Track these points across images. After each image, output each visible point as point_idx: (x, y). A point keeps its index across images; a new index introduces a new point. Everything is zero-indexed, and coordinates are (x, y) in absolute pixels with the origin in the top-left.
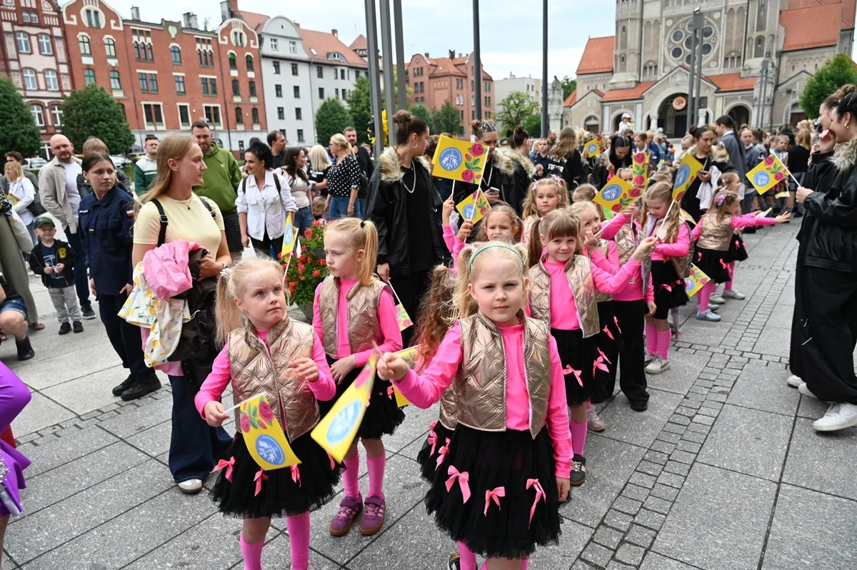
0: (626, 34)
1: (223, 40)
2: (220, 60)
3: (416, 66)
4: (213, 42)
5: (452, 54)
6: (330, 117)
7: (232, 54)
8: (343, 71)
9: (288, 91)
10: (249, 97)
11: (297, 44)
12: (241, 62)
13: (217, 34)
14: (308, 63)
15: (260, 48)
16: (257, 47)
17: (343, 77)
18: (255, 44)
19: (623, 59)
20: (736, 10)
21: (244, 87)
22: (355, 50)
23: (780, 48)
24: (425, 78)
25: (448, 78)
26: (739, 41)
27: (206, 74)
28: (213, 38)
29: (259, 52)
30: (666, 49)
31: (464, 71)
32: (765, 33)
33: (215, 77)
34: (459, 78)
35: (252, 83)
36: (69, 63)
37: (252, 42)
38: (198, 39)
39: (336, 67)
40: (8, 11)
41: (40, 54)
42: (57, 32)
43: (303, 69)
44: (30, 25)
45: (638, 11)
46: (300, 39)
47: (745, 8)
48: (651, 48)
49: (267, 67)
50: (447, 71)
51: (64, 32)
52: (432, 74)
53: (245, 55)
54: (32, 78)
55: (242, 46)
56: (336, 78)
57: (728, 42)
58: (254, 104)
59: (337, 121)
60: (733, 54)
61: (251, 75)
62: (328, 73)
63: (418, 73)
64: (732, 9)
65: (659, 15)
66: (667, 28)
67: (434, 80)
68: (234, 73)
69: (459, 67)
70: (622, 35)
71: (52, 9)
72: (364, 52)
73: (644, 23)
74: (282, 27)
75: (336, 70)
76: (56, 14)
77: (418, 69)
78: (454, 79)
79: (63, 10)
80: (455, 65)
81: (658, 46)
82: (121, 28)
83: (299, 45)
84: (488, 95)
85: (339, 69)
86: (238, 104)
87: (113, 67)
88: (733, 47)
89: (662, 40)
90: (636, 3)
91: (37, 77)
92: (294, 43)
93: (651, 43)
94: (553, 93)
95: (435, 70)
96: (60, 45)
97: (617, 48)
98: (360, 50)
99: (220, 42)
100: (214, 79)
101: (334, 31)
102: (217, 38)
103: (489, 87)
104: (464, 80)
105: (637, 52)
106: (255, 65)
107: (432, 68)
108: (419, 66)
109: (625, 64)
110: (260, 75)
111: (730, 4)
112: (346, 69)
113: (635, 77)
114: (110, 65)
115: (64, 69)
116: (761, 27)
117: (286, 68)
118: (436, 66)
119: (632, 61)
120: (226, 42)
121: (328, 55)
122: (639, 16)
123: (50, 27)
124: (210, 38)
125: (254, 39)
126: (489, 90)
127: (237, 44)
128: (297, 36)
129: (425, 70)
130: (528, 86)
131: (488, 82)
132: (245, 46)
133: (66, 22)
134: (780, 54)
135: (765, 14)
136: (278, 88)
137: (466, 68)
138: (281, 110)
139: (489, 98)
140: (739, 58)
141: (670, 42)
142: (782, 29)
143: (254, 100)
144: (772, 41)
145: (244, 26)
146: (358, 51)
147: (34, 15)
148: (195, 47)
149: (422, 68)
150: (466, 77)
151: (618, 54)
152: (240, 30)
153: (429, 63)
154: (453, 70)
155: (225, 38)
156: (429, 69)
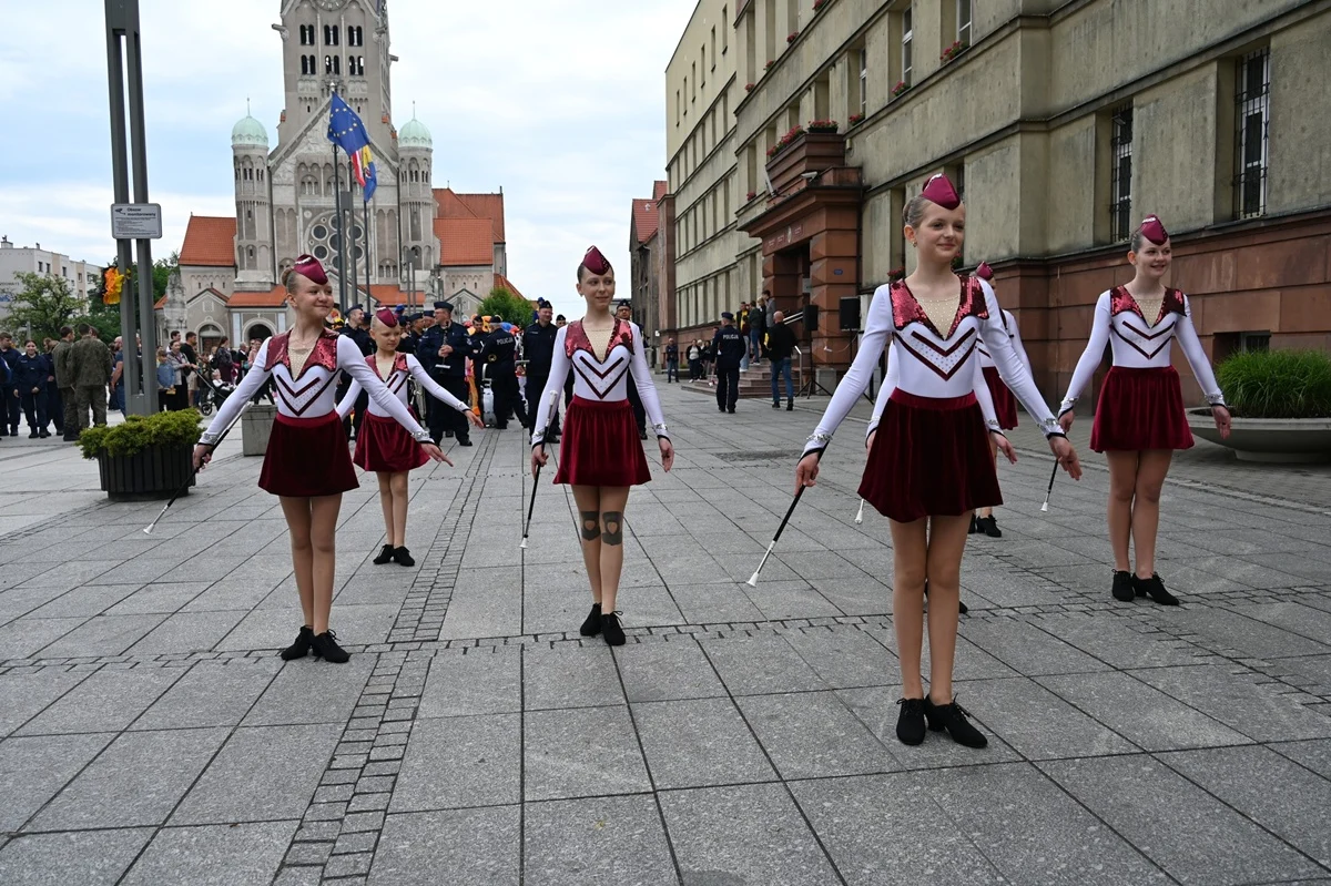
0: (253, 220)
19: (251, 253)
20: (386, 212)
23: (438, 262)
26: (392, 248)
30: (307, 246)
32: (421, 243)
45: (266, 194)
47: (396, 213)
48: (287, 243)
57: (381, 247)
60: (388, 262)
64: (381, 211)
65: (293, 203)
66: (306, 222)
70: (247, 221)
73: (275, 211)
81: (296, 242)
88: (387, 255)
89: (300, 234)
90: (263, 184)
93: (287, 236)
94: (173, 292)
97: (241, 237)
105: (269, 245)
109: (255, 258)
111: (378, 204)
113: (270, 277)
116: (416, 236)
119: (263, 256)
122: (268, 201)
130: (40, 263)
134: (439, 268)
135: (419, 223)
140: (395, 267)
141: (310, 237)
142: (437, 240)
144: (429, 253)
151: (244, 246)
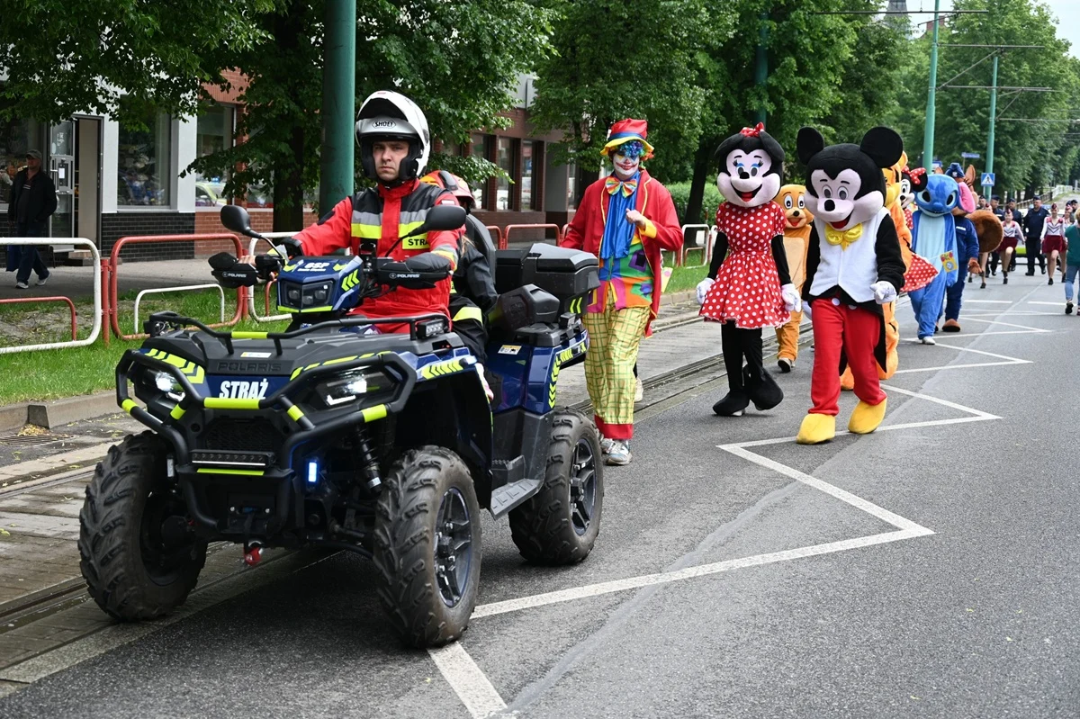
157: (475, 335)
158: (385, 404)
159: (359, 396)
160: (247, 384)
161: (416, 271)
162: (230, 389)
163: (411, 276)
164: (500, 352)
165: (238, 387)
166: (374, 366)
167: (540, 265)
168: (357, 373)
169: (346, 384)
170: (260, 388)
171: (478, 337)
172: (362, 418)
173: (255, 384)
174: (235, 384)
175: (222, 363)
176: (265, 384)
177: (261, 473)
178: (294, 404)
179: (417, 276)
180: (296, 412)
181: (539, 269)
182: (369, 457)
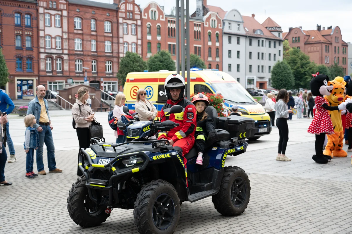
1: (206, 24)
2: (204, 36)
3: (295, 36)
4: (202, 26)
5: (319, 28)
6: (283, 72)
7: (210, 32)
8: (263, 41)
9: (234, 54)
10: (215, 58)
11: (240, 25)
12: (214, 36)
13: (204, 21)
14: (246, 36)
15: (223, 29)
16: (221, 28)
17: (262, 45)
18: (221, 26)
21: (214, 51)
22: (267, 28)
24: (301, 44)
25: (320, 45)
27: (197, 44)
28: (202, 23)
29: (222, 31)
31: (330, 40)
33: (200, 46)
34: (327, 45)
35: (217, 49)
36: (142, 39)
37: (219, 25)
38: (195, 24)
39: (259, 39)
40: (122, 12)
41: (131, 34)
42: (139, 23)
43: (243, 40)
44: (129, 19)
46: (242, 22)
49: (225, 39)
50: (319, 40)
51: (142, 23)
52: (306, 42)
53: (216, 33)
54: (127, 47)
55: (215, 27)
56: (259, 45)
58: (218, 62)
59: (287, 74)
61: (217, 44)
62: (255, 42)
63: (296, 41)
67: (309, 46)
68: (210, 44)
69: (326, 37)
71: (138, 11)
72: (272, 29)
74: (234, 16)
75: (259, 41)
76: (139, 13)
77: (296, 37)
78: (324, 45)
79: (143, 11)
80: (323, 36)
82: (164, 20)
83: (242, 26)
84: (344, 56)
85: (261, 40)
86: (210, 62)
87: (159, 41)
91: (128, 47)
92: (230, 24)
95: (308, 39)
96: (139, 29)
98: (270, 27)
99: (205, 26)
100: (200, 47)
101: (253, 15)
102: (204, 23)
103: (345, 50)
104: (330, 46)
106: (220, 38)
107: (307, 37)
108: (297, 36)
110: (222, 45)
112: (264, 40)
114: (158, 40)
115: (139, 42)
117: (234, 39)
118: (309, 36)
120: (207, 26)
121: (254, 31)
123: (136, 20)
124: (200, 24)
125: (221, 23)
126: (345, 52)
127: (212, 27)
128: (241, 21)
129: (302, 39)
131: (344, 47)
132: (216, 27)
133: (143, 17)
136: (230, 52)
137: (332, 38)
138: (230, 66)
139: (345, 58)
143: (218, 59)
145: (217, 16)
146: (268, 28)
147: (131, 14)
148: (193, 28)
149: (299, 37)
150: (331, 44)
152: (214, 18)
153: (305, 34)
154: (322, 39)
155: (207, 23)
156: (305, 38)
157: (200, 144)
158: (139, 167)
159: (135, 164)
160: (105, 160)
161: (164, 126)
162: (101, 161)
163: (162, 127)
164: (212, 149)
165: (103, 161)
166: (138, 155)
167: (230, 122)
168: (134, 158)
169: (130, 161)
170: (108, 161)
171: (202, 144)
172: (132, 171)
173: (107, 160)
174: (103, 160)
175: (100, 153)
176: (109, 160)
177: (104, 187)
178: (114, 166)
179: (164, 127)
180: (114, 169)
181: (229, 123)
182: (143, 182)
